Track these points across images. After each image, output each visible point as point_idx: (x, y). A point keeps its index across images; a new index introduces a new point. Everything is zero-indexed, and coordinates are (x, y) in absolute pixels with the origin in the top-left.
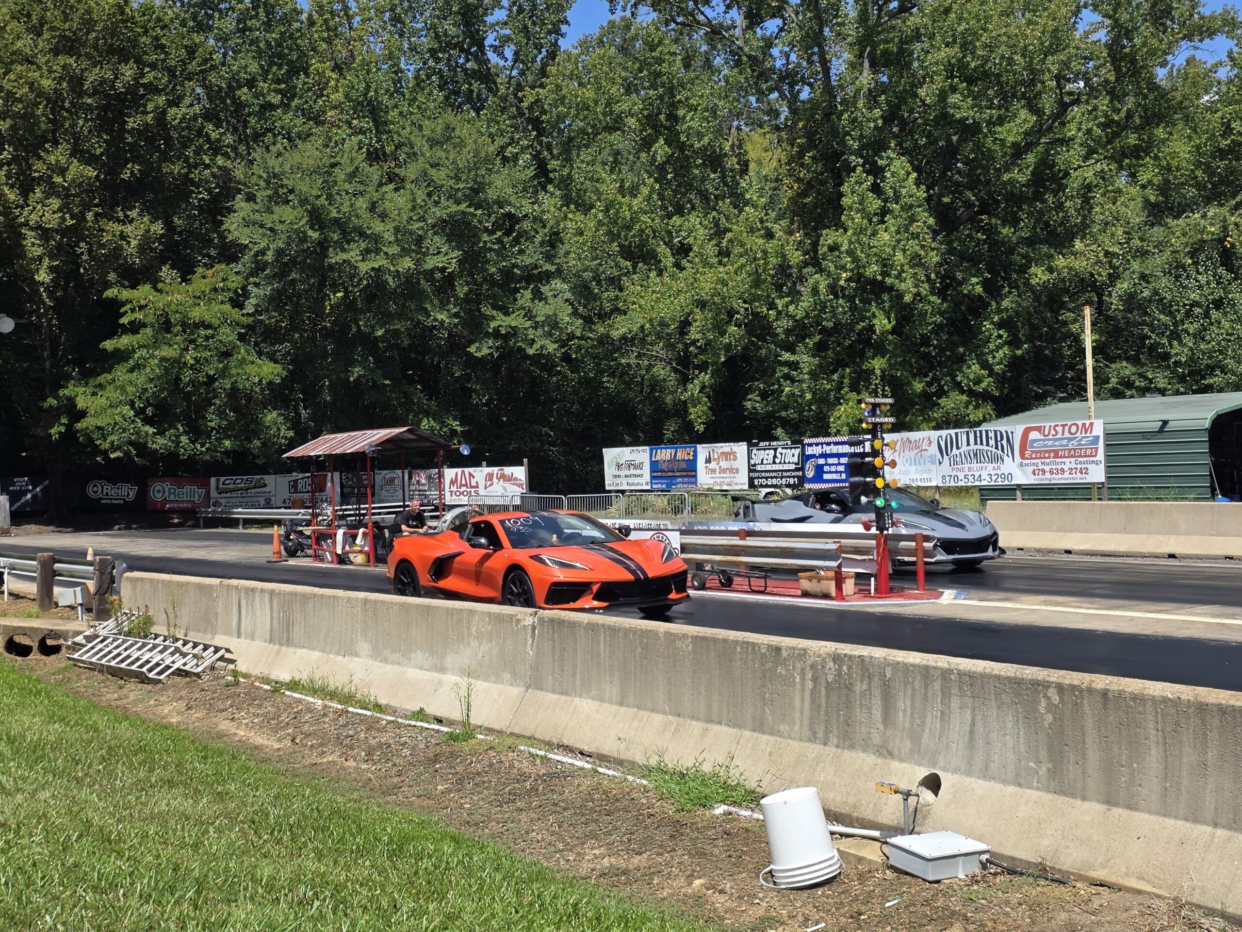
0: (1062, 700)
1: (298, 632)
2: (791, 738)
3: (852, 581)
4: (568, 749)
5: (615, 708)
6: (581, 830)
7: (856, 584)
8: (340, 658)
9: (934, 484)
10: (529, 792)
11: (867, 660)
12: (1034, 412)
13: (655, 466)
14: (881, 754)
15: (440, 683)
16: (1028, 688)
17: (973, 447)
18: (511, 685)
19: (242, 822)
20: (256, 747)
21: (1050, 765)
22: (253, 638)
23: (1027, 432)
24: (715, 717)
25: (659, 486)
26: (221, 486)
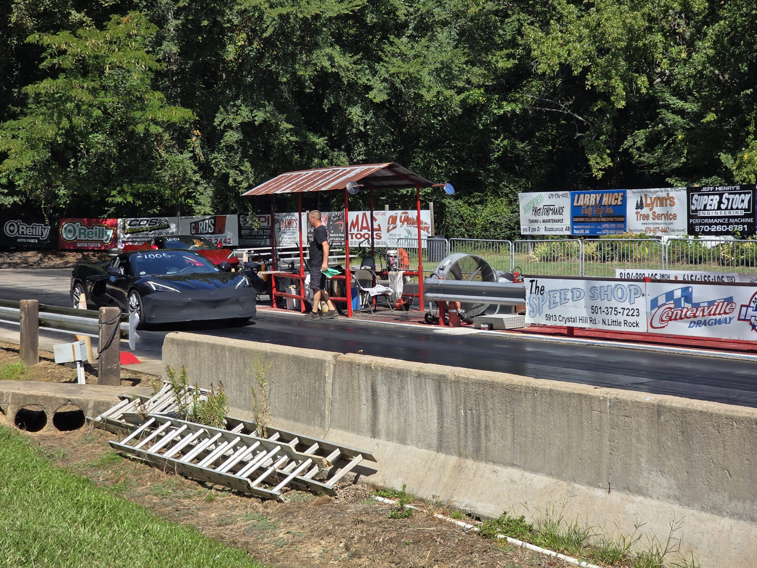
1: (498, 441)
8: (600, 493)
13: (576, 211)
25: (582, 231)
26: (128, 227)
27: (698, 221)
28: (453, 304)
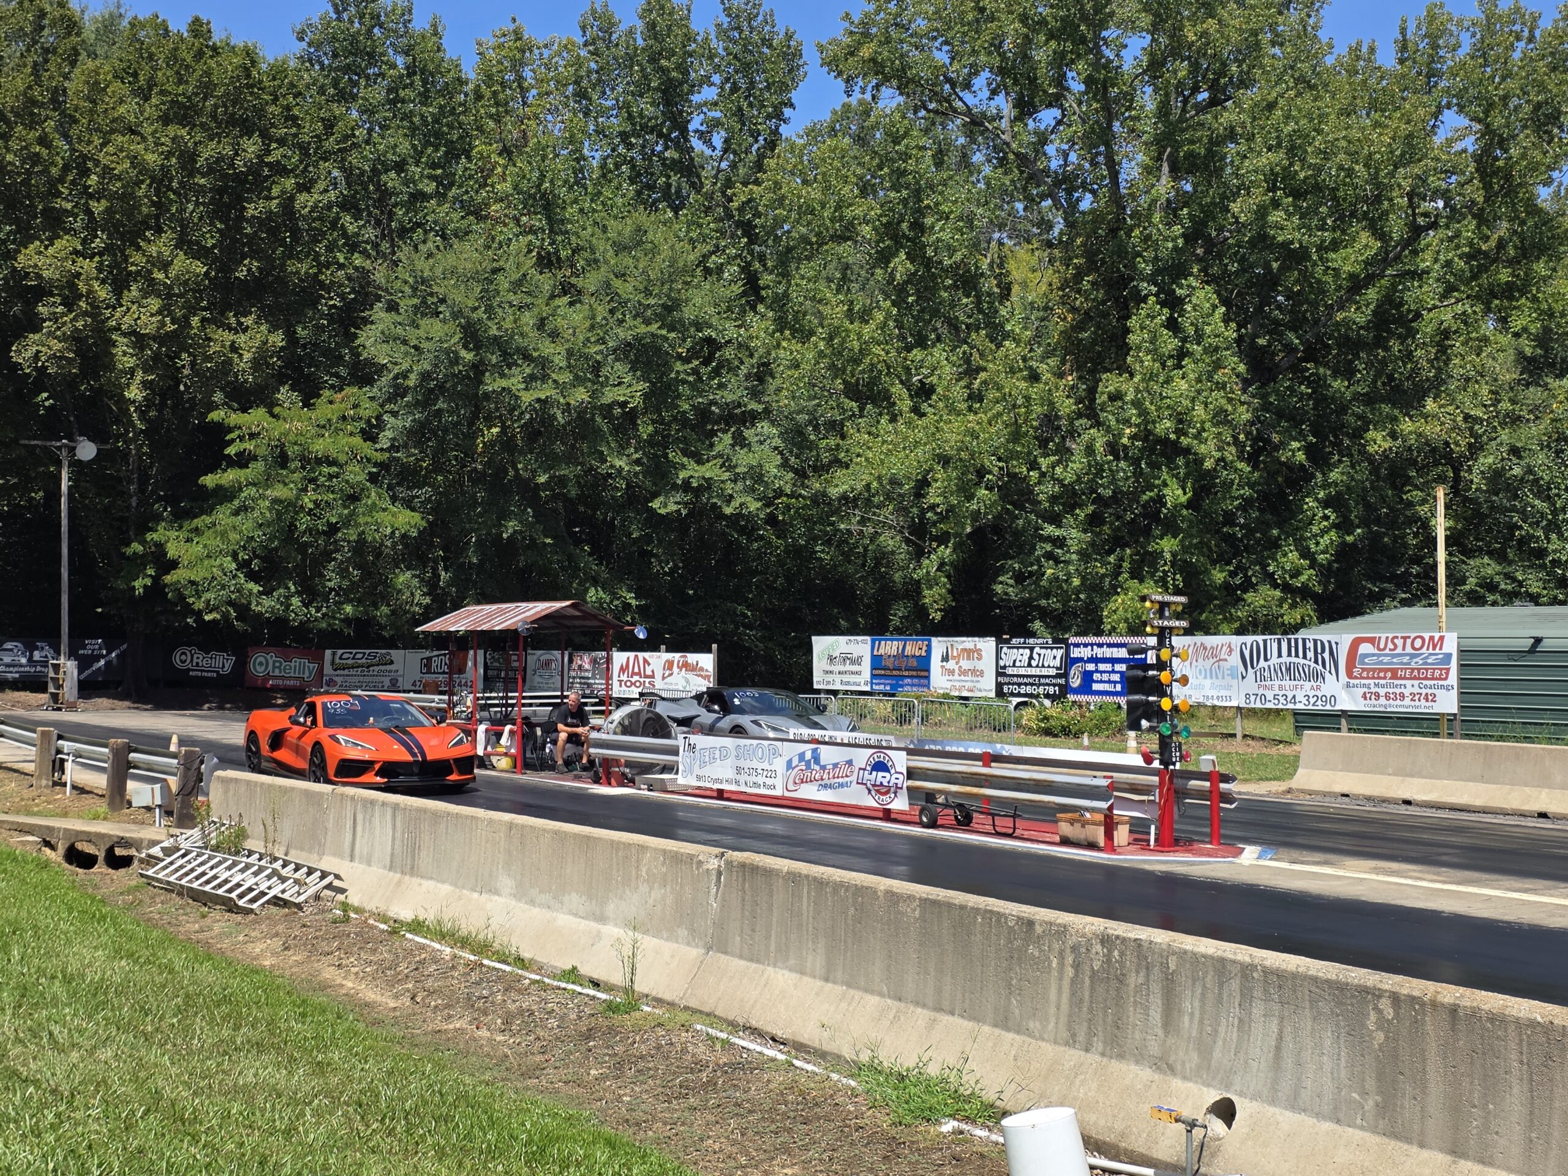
0: (1397, 1015)
1: (425, 859)
2: (1043, 1040)
3: (1127, 827)
4: (756, 1032)
5: (819, 983)
6: (769, 1141)
7: (1131, 831)
8: (476, 895)
9: (1234, 703)
10: (705, 1086)
11: (1146, 945)
12: (1366, 618)
13: (877, 662)
14: (1158, 1068)
15: (599, 936)
16: (1353, 996)
17: (1285, 659)
18: (688, 944)
19: (347, 1104)
20: (367, 1005)
21: (1379, 1098)
22: (369, 864)
23: (1356, 644)
24: (946, 1004)
25: (882, 687)
26: (337, 661)
27: (1007, 680)
28: (616, 762)
